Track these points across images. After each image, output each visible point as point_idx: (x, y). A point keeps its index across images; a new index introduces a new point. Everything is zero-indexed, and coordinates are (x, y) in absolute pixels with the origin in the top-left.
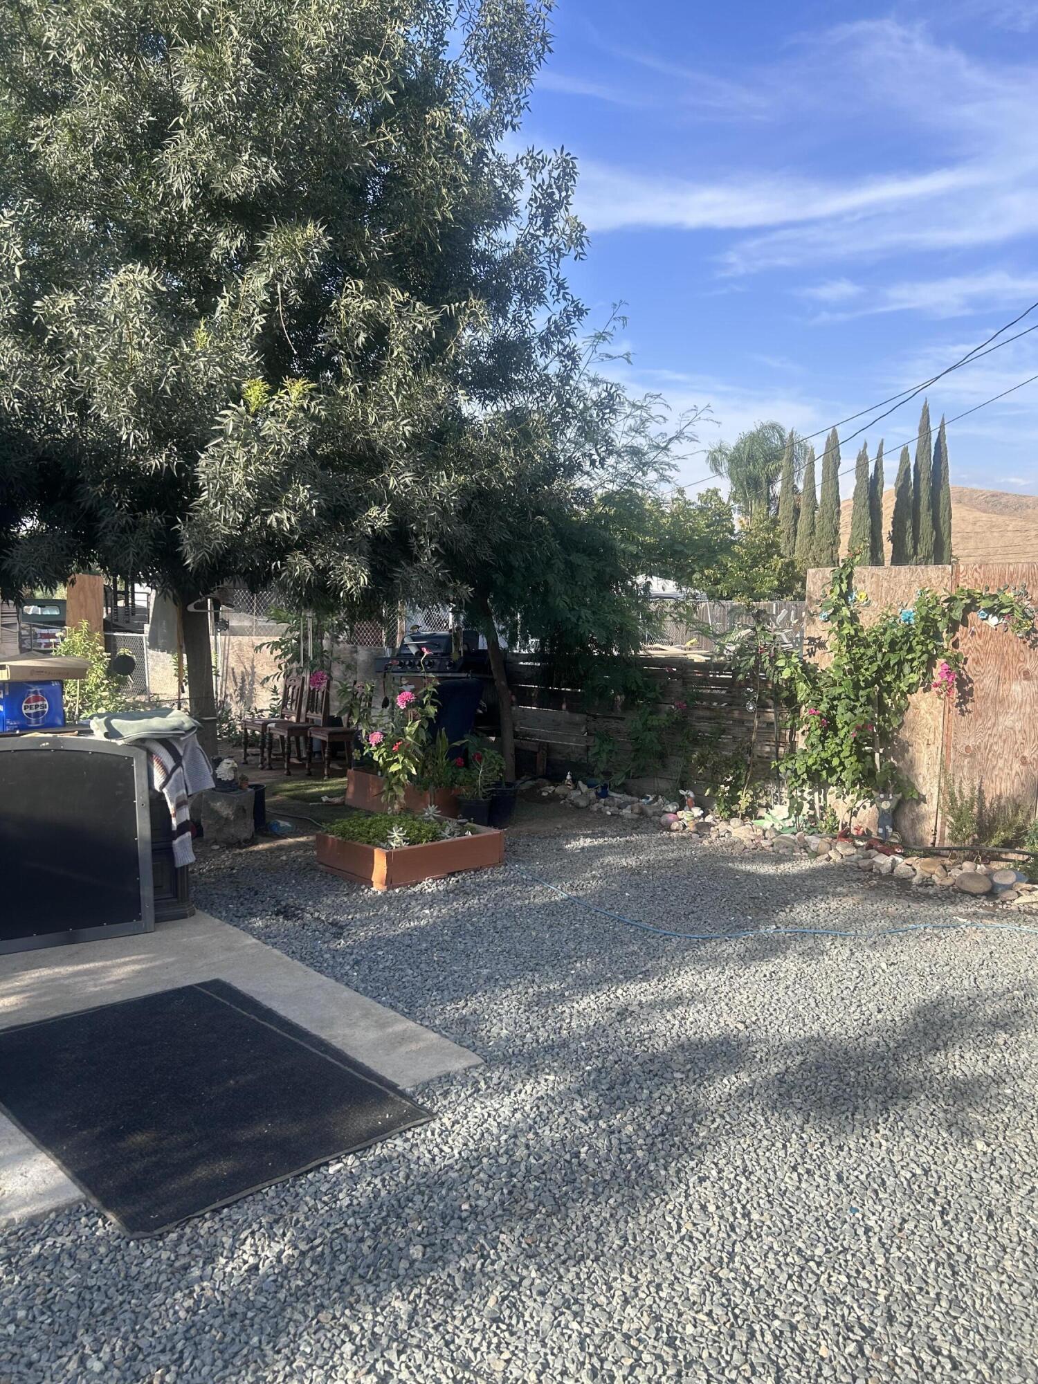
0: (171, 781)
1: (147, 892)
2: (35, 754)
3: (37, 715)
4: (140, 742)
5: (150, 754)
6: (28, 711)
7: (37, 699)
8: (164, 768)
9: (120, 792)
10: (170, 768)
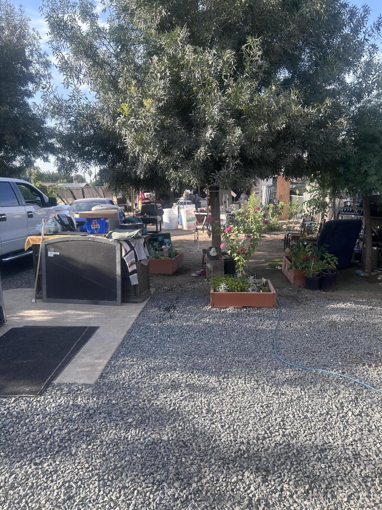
0: (128, 255)
1: (119, 292)
2: (87, 242)
3: (96, 229)
4: (118, 241)
5: (121, 245)
6: (93, 228)
7: (95, 224)
8: (126, 251)
9: (111, 257)
10: (128, 251)
